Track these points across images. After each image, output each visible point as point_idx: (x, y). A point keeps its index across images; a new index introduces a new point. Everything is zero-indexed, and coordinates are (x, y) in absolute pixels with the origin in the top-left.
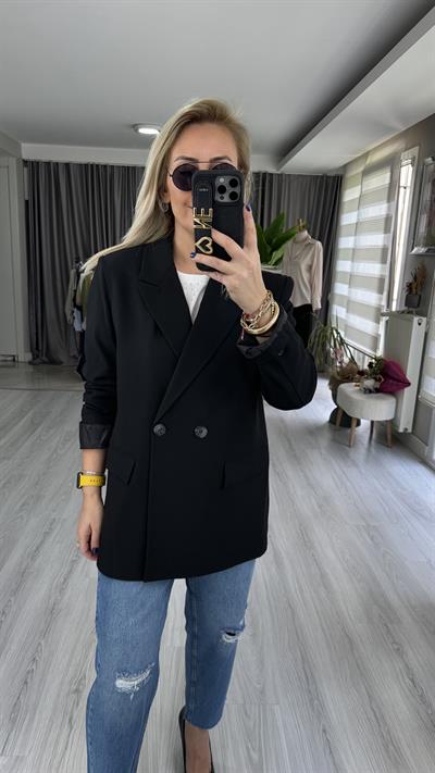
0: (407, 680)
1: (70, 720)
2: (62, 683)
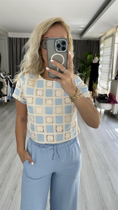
0: (111, 188)
1: (12, 197)
2: (11, 187)
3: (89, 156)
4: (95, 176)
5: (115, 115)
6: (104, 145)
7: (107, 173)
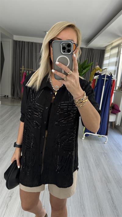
0: (111, 201)
2: (6, 194)
3: (89, 167)
4: (95, 188)
5: (118, 126)
6: (105, 156)
7: (107, 185)
